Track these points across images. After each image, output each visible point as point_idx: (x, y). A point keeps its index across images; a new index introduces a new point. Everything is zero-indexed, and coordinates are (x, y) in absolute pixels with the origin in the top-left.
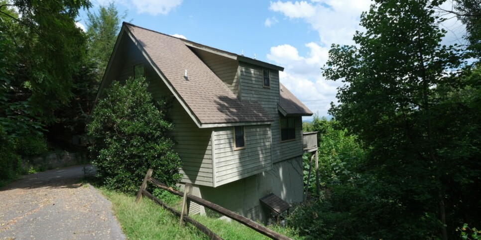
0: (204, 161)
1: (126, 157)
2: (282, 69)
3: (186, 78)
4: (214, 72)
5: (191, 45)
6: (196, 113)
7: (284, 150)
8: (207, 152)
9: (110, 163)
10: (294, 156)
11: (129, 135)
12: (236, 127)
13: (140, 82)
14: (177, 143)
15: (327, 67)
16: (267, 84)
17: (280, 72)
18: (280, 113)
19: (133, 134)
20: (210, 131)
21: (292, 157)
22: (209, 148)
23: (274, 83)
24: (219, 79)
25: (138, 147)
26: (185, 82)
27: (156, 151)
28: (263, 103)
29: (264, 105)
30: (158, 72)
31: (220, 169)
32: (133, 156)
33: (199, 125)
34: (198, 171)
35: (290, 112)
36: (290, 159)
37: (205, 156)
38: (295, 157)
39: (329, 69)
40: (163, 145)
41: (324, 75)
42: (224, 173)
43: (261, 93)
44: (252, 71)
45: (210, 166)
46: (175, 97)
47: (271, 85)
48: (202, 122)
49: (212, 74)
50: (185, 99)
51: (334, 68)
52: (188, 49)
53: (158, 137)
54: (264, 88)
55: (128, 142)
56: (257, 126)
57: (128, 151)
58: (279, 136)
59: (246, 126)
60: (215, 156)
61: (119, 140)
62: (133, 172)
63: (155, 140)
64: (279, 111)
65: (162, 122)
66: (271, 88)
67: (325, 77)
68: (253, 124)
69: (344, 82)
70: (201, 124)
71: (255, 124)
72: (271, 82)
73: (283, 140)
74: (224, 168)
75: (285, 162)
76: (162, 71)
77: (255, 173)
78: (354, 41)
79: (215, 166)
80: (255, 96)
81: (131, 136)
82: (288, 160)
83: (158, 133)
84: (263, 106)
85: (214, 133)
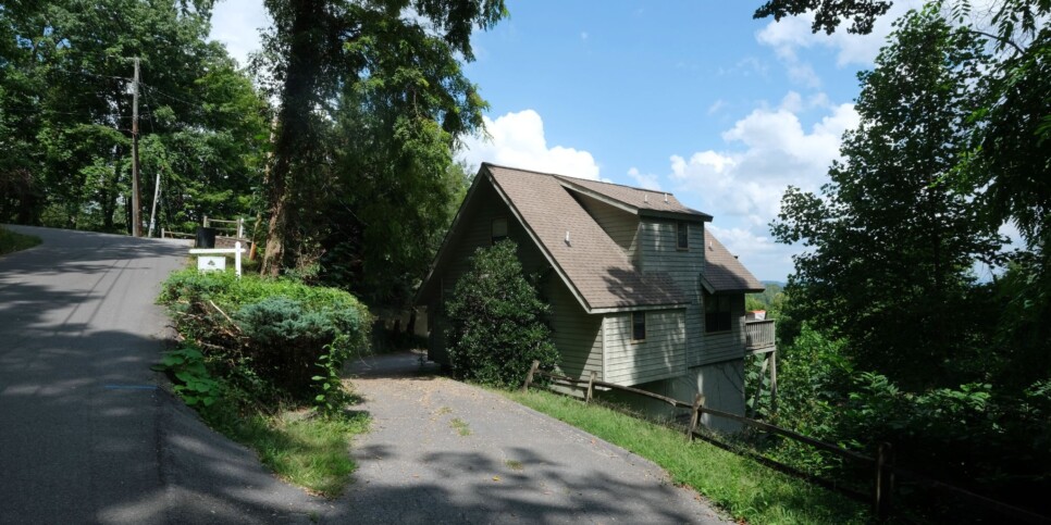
0: (591, 356)
1: (495, 345)
2: (709, 219)
3: (567, 243)
4: (604, 229)
5: (570, 187)
6: (584, 294)
7: (709, 347)
8: (595, 344)
9: (476, 351)
10: (728, 358)
11: (500, 318)
12: (634, 313)
13: (508, 249)
14: (553, 330)
15: (780, 221)
16: (683, 243)
17: (706, 224)
18: (704, 290)
19: (504, 317)
20: (600, 317)
21: (723, 359)
22: (598, 338)
23: (695, 241)
24: (610, 239)
25: (509, 335)
26: (567, 248)
27: (529, 339)
28: (676, 273)
29: (677, 277)
30: (532, 236)
31: (613, 368)
32: (504, 345)
33: (587, 310)
34: (582, 369)
35: (721, 286)
36: (721, 363)
37: (593, 350)
38: (731, 361)
39: (782, 225)
40: (536, 333)
41: (773, 234)
42: (617, 373)
43: (674, 259)
44: (656, 227)
45: (599, 363)
46: (553, 269)
47: (690, 245)
48: (592, 306)
49: (601, 230)
50: (569, 275)
51: (791, 223)
52: (565, 191)
53: (533, 321)
54: (678, 251)
55: (498, 326)
56: (662, 311)
57: (498, 339)
58: (700, 325)
59: (648, 311)
60: (606, 350)
61: (486, 324)
62: (502, 364)
63: (528, 325)
64: (702, 285)
65: (537, 303)
66: (690, 251)
67: (775, 238)
68: (655, 308)
69: (806, 245)
70: (590, 308)
71: (659, 308)
72: (689, 241)
73: (707, 331)
74: (617, 367)
75: (712, 368)
76: (539, 235)
77: (661, 377)
78: (830, 177)
79: (606, 363)
80: (663, 264)
81: (500, 319)
82: (716, 363)
83: (532, 317)
84: (676, 279)
85: (606, 321)
